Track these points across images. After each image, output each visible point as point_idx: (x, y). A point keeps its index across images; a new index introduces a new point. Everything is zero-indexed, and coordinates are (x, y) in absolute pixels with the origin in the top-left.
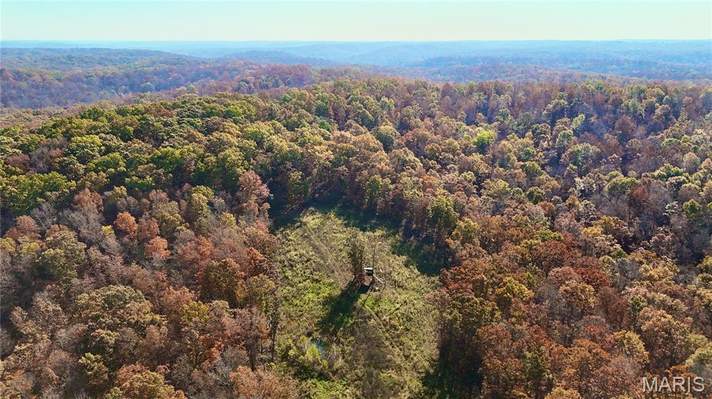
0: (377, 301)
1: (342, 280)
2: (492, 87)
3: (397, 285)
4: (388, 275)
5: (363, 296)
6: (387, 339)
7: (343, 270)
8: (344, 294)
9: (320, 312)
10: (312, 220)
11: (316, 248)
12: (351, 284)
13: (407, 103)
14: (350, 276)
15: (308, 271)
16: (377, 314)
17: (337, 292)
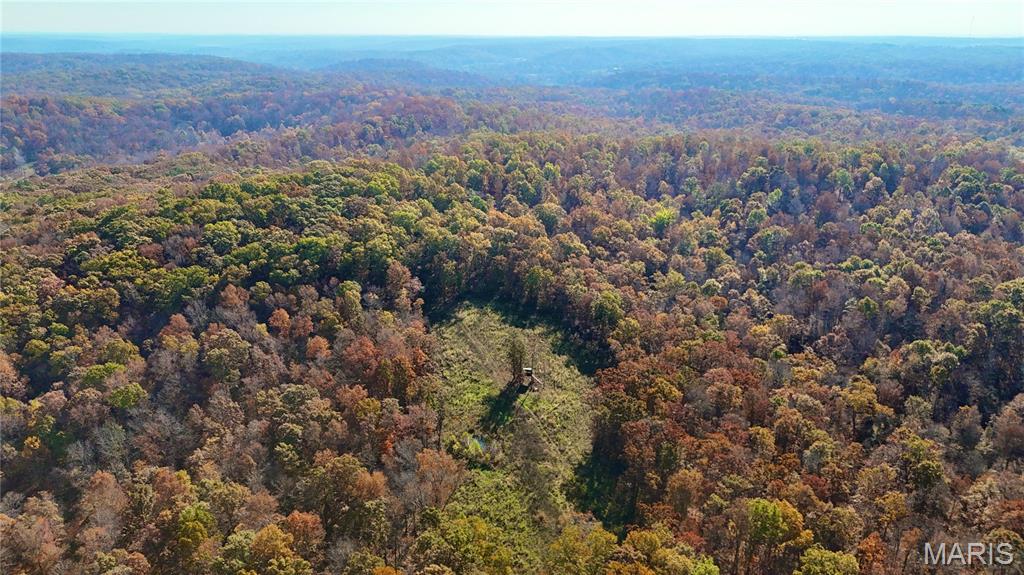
0: (536, 401)
1: (501, 380)
2: (682, 144)
3: (557, 385)
4: (546, 376)
5: (522, 396)
6: (544, 436)
7: (502, 371)
8: (503, 393)
9: (481, 410)
10: (468, 316)
11: (472, 346)
12: (511, 384)
13: (578, 171)
14: (509, 377)
15: (466, 371)
16: (535, 414)
17: (496, 393)
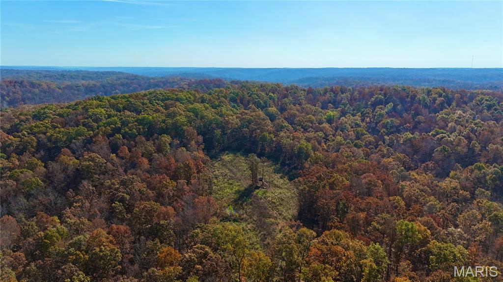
0: (265, 193)
1: (245, 184)
2: (338, 90)
3: (276, 186)
4: (271, 183)
5: (257, 191)
6: (270, 207)
7: (246, 180)
8: (246, 189)
9: (233, 197)
10: (227, 157)
11: (229, 169)
12: (251, 186)
13: (285, 96)
14: (250, 182)
15: (226, 180)
16: (265, 198)
17: (243, 189)
